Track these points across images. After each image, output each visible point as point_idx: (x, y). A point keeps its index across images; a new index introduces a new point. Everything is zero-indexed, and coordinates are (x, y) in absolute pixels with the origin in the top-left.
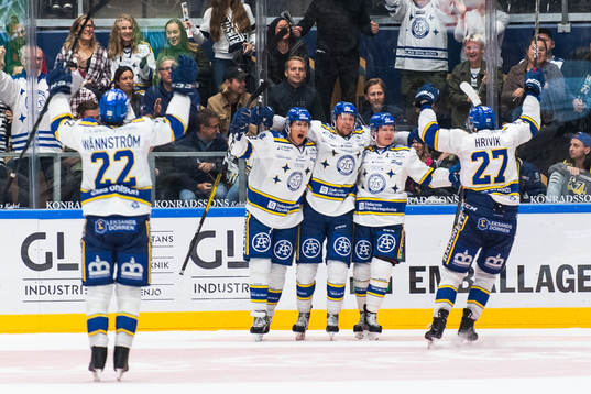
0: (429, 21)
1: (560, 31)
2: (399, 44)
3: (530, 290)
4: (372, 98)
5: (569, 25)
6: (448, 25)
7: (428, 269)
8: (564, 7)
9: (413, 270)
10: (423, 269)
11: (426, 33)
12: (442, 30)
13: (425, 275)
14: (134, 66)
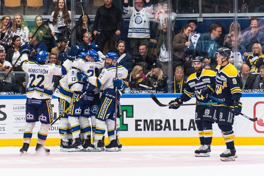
0: (142, 17)
1: (198, 21)
2: (130, 27)
3: (186, 130)
4: (120, 48)
5: (202, 19)
6: (151, 18)
7: (143, 121)
8: (200, 11)
9: (137, 121)
10: (141, 121)
11: (141, 22)
12: (148, 20)
13: (142, 123)
14: (21, 36)
